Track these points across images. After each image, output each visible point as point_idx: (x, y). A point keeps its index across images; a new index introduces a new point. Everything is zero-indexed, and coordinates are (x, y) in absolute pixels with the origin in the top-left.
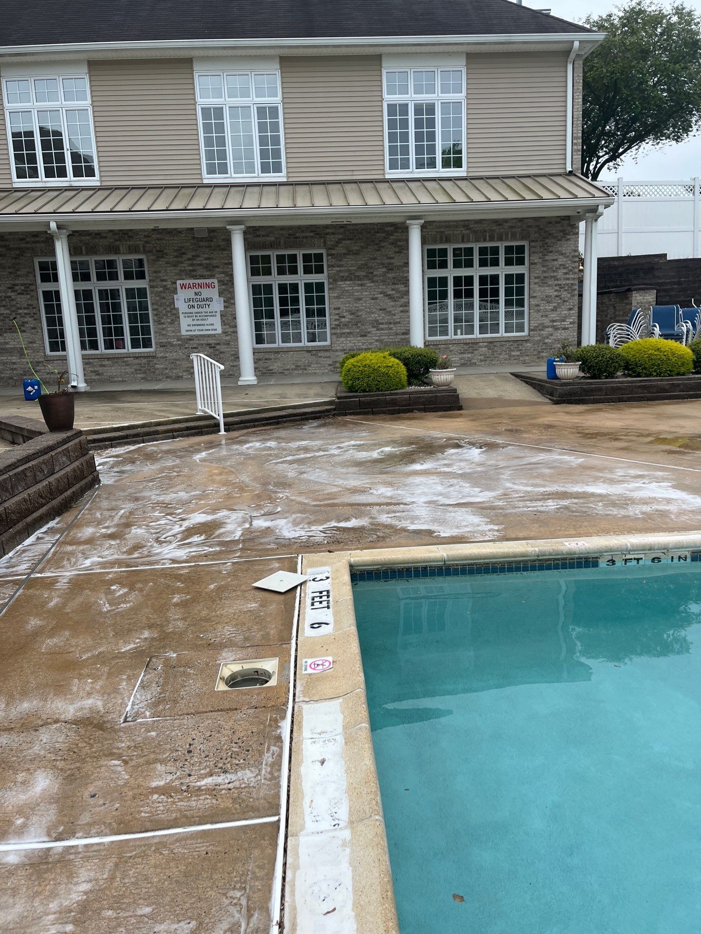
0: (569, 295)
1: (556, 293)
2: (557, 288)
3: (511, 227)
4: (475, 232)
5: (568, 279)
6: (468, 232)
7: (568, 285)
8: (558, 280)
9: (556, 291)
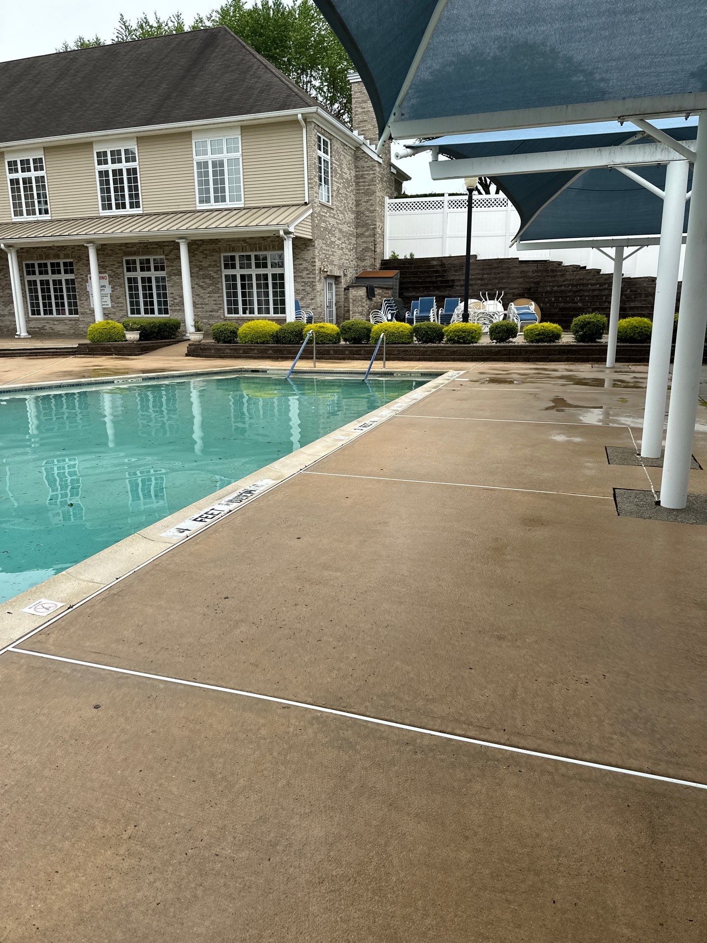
0: (311, 289)
1: (302, 288)
2: (303, 284)
3: (272, 241)
4: (250, 244)
5: (310, 278)
6: (245, 244)
7: (310, 282)
8: (303, 278)
9: (302, 286)
